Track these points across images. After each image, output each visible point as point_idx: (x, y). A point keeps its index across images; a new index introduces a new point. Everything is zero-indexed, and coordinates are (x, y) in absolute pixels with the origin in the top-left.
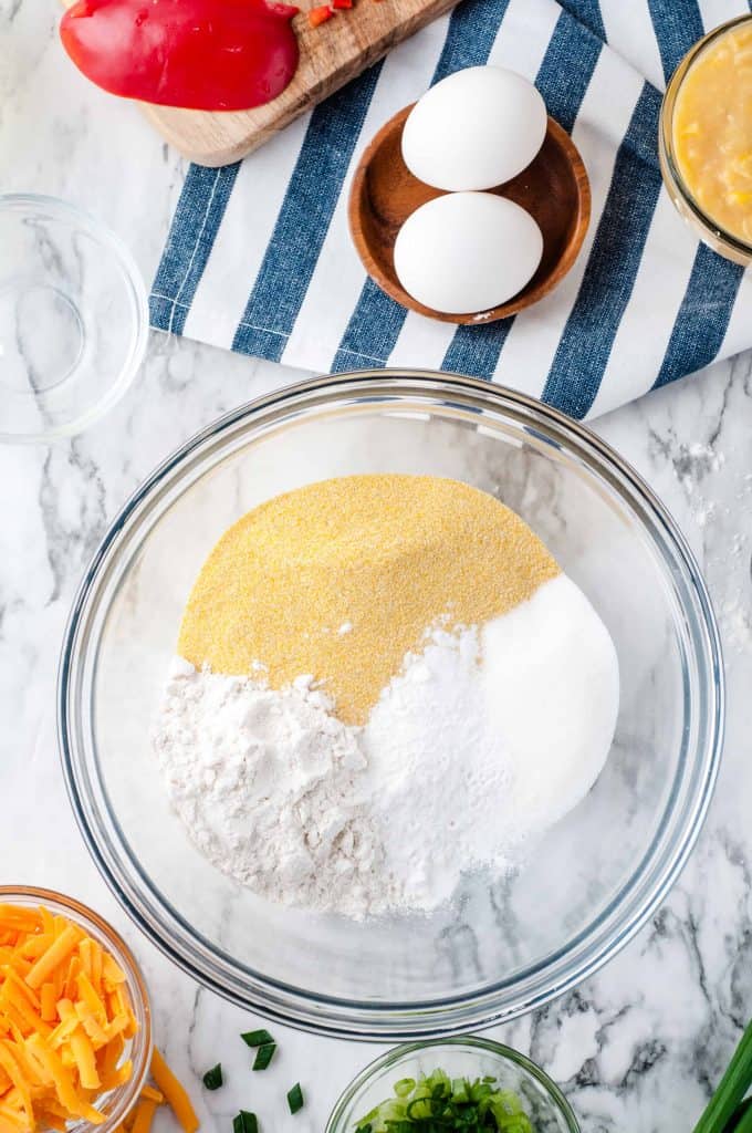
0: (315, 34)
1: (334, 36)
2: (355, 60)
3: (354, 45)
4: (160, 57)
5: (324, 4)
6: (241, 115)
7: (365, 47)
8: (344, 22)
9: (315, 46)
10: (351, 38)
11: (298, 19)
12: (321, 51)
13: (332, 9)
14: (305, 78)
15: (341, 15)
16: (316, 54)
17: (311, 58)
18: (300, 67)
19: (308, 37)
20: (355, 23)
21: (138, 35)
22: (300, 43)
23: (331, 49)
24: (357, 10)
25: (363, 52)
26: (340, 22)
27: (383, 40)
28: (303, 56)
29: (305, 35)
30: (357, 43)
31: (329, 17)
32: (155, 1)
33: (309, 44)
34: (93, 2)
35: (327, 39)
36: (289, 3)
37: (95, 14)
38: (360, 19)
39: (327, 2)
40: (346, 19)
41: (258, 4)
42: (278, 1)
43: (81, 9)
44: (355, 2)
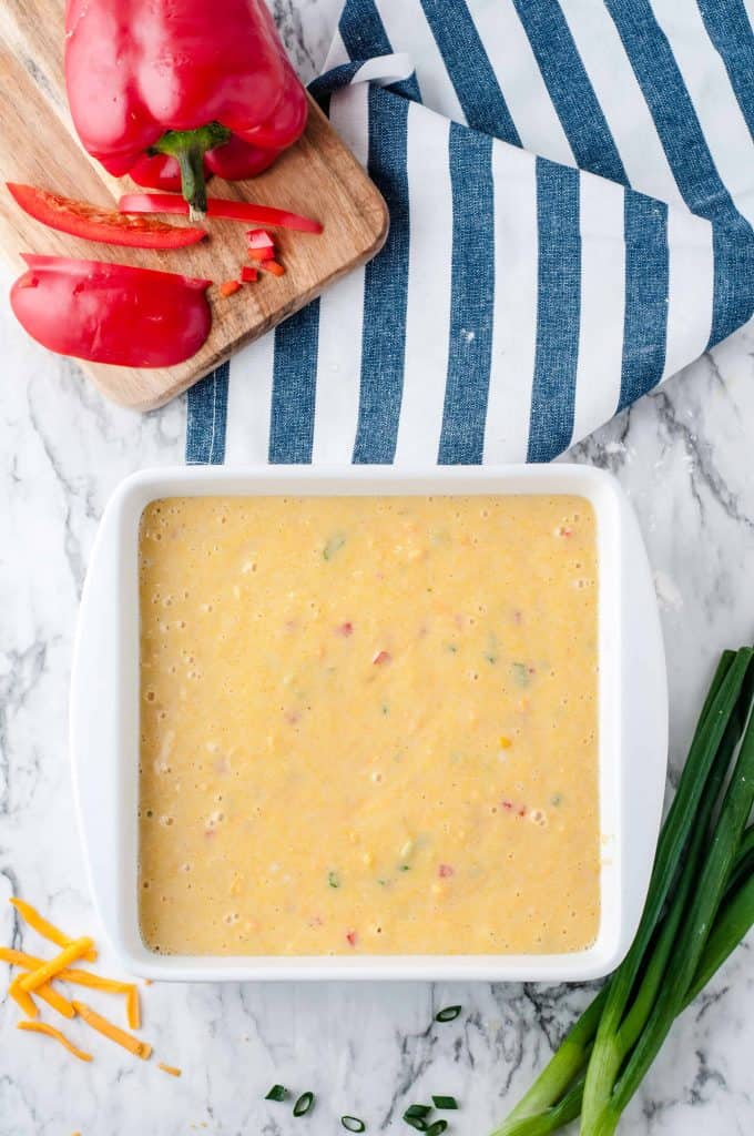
0: (225, 303)
1: (242, 305)
2: (260, 326)
3: (258, 313)
4: (94, 325)
5: (234, 279)
6: (162, 371)
7: (267, 315)
8: (250, 294)
9: (226, 313)
10: (256, 308)
11: (211, 290)
12: (231, 317)
13: (240, 282)
14: (216, 340)
15: (248, 287)
16: (226, 320)
17: (222, 323)
18: (213, 331)
19: (220, 305)
20: (259, 294)
21: (75, 305)
22: (213, 311)
23: (239, 316)
24: (261, 283)
25: (266, 320)
26: (247, 293)
27: (283, 309)
28: (215, 323)
29: (217, 304)
30: (261, 311)
31: (238, 289)
32: (90, 277)
33: (220, 312)
34: (39, 273)
35: (236, 308)
36: (204, 277)
37: (40, 285)
38: (263, 291)
39: (236, 276)
40: (252, 290)
41: (178, 279)
42: (195, 276)
43: (29, 281)
44: (259, 276)
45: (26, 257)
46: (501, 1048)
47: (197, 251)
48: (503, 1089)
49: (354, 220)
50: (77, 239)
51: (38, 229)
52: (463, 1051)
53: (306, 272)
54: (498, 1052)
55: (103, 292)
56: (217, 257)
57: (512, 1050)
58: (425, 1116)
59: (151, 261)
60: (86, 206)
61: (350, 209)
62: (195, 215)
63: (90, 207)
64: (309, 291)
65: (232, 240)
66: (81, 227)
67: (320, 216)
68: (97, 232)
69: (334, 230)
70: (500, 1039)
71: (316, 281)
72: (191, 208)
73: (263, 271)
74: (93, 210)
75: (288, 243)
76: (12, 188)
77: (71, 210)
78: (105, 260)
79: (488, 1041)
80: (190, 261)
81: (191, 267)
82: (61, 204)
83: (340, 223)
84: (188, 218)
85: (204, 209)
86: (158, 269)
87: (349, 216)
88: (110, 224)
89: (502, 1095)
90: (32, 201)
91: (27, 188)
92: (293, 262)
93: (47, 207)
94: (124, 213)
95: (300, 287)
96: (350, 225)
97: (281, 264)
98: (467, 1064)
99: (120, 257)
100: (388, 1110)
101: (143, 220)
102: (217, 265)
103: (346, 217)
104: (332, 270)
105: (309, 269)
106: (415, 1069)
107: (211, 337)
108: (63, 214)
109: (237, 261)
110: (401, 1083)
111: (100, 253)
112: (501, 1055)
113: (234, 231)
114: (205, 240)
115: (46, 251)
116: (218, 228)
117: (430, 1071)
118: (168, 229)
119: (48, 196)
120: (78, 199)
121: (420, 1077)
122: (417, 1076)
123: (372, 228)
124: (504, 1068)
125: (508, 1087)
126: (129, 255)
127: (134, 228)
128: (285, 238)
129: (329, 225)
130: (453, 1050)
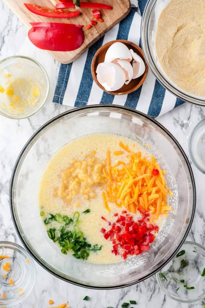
0: (88, 31)
1: (92, 31)
4: (52, 40)
6: (72, 52)
7: (100, 33)
8: (94, 28)
9: (88, 34)
10: (96, 32)
11: (84, 28)
12: (90, 35)
13: (91, 25)
14: (86, 42)
15: (93, 26)
17: (87, 37)
18: (85, 39)
19: (86, 32)
20: (97, 28)
21: (46, 35)
22: (85, 34)
23: (92, 34)
24: (97, 25)
25: (99, 35)
27: (104, 31)
28: (85, 37)
29: (85, 32)
30: (98, 32)
31: (91, 27)
32: (50, 27)
33: (87, 34)
34: (36, 28)
35: (91, 32)
36: (81, 25)
37: (36, 31)
38: (98, 27)
39: (90, 23)
40: (95, 27)
41: (74, 25)
42: (79, 24)
43: (33, 30)
44: (96, 23)
45: (31, 23)
46: (149, 288)
47: (78, 17)
48: (149, 299)
49: (121, 5)
50: (45, 17)
51: (34, 16)
52: (139, 289)
53: (109, 21)
54: (148, 289)
55: (54, 31)
56: (84, 19)
57: (152, 288)
58: (127, 306)
59: (66, 21)
60: (46, 8)
61: (120, 2)
62: (77, 8)
63: (48, 8)
64: (111, 26)
65: (88, 13)
66: (46, 14)
67: (112, 5)
68: (50, 15)
69: (116, 9)
70: (149, 285)
71: (112, 23)
72: (76, 6)
73: (97, 21)
74: (48, 9)
75: (104, 13)
76: (26, 5)
77: (43, 9)
78: (53, 22)
79: (146, 285)
80: (77, 20)
81: (78, 22)
82: (40, 8)
83: (117, 6)
84: (75, 9)
85: (79, 6)
86: (68, 23)
87: (120, 4)
88: (54, 12)
89: (149, 301)
90: (31, 8)
91: (29, 4)
92: (106, 18)
93: (36, 9)
94: (57, 9)
95: (108, 25)
96: (120, 6)
97: (102, 19)
98: (139, 292)
99: (57, 21)
100: (117, 304)
101: (63, 10)
102: (84, 21)
103: (119, 4)
104: (117, 19)
105: (110, 20)
106: (125, 293)
107: (84, 41)
108: (40, 10)
109: (90, 19)
110: (121, 296)
111: (52, 21)
112: (149, 290)
113: (88, 11)
114: (80, 14)
115: (37, 21)
116: (84, 11)
117: (129, 293)
118: (70, 12)
119: (36, 6)
120: (44, 6)
121: (126, 295)
122: (125, 295)
123: (126, 7)
124: (150, 293)
125: (151, 299)
126: (60, 21)
127: (61, 13)
128: (103, 12)
129: (114, 7)
130: (136, 288)
